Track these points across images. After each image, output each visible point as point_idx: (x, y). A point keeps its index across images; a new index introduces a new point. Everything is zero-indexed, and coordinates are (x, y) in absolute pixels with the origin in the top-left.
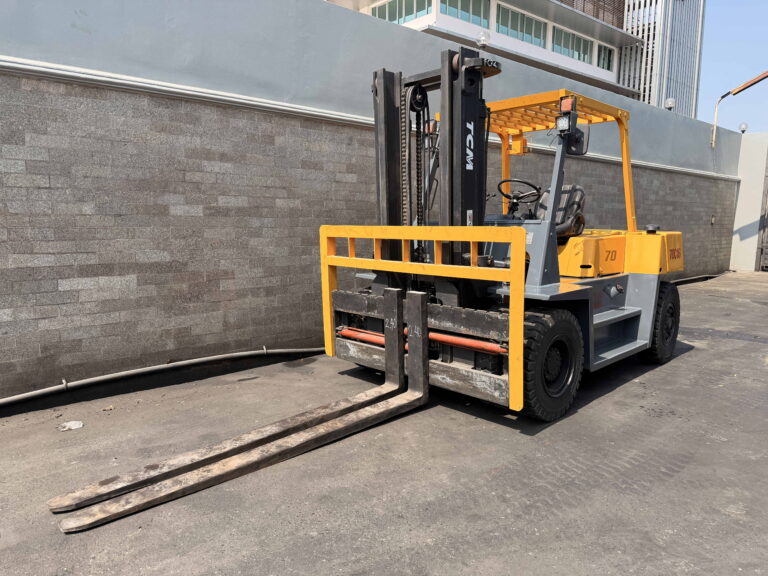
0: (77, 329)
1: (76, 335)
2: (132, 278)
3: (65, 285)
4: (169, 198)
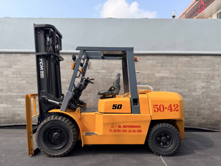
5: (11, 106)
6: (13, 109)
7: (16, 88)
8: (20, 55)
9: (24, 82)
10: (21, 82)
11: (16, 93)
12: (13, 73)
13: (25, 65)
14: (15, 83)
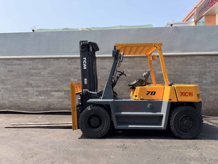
0: (54, 101)
1: (54, 103)
2: (63, 93)
3: (52, 93)
4: (70, 78)
5: (47, 98)
6: (49, 100)
7: (50, 84)
8: (53, 60)
9: (56, 80)
10: (54, 80)
11: (50, 88)
12: (48, 73)
13: (57, 67)
14: (50, 81)
